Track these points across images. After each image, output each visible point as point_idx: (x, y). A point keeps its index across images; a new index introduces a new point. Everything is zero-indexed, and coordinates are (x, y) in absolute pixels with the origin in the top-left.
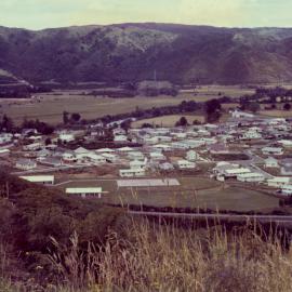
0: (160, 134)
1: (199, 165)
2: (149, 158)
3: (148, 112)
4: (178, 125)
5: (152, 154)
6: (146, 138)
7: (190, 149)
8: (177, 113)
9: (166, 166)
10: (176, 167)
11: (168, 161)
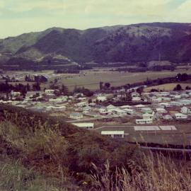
0: (163, 96)
1: (189, 117)
2: (156, 112)
3: (155, 81)
4: (175, 90)
5: (158, 109)
6: (153, 99)
7: (184, 105)
8: (174, 82)
9: (167, 117)
10: (174, 118)
11: (168, 113)
